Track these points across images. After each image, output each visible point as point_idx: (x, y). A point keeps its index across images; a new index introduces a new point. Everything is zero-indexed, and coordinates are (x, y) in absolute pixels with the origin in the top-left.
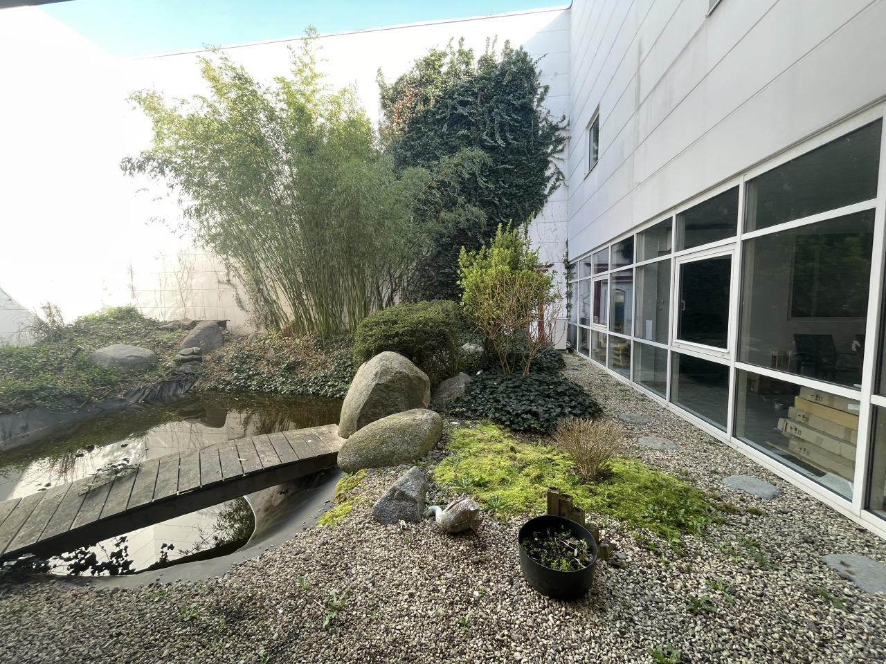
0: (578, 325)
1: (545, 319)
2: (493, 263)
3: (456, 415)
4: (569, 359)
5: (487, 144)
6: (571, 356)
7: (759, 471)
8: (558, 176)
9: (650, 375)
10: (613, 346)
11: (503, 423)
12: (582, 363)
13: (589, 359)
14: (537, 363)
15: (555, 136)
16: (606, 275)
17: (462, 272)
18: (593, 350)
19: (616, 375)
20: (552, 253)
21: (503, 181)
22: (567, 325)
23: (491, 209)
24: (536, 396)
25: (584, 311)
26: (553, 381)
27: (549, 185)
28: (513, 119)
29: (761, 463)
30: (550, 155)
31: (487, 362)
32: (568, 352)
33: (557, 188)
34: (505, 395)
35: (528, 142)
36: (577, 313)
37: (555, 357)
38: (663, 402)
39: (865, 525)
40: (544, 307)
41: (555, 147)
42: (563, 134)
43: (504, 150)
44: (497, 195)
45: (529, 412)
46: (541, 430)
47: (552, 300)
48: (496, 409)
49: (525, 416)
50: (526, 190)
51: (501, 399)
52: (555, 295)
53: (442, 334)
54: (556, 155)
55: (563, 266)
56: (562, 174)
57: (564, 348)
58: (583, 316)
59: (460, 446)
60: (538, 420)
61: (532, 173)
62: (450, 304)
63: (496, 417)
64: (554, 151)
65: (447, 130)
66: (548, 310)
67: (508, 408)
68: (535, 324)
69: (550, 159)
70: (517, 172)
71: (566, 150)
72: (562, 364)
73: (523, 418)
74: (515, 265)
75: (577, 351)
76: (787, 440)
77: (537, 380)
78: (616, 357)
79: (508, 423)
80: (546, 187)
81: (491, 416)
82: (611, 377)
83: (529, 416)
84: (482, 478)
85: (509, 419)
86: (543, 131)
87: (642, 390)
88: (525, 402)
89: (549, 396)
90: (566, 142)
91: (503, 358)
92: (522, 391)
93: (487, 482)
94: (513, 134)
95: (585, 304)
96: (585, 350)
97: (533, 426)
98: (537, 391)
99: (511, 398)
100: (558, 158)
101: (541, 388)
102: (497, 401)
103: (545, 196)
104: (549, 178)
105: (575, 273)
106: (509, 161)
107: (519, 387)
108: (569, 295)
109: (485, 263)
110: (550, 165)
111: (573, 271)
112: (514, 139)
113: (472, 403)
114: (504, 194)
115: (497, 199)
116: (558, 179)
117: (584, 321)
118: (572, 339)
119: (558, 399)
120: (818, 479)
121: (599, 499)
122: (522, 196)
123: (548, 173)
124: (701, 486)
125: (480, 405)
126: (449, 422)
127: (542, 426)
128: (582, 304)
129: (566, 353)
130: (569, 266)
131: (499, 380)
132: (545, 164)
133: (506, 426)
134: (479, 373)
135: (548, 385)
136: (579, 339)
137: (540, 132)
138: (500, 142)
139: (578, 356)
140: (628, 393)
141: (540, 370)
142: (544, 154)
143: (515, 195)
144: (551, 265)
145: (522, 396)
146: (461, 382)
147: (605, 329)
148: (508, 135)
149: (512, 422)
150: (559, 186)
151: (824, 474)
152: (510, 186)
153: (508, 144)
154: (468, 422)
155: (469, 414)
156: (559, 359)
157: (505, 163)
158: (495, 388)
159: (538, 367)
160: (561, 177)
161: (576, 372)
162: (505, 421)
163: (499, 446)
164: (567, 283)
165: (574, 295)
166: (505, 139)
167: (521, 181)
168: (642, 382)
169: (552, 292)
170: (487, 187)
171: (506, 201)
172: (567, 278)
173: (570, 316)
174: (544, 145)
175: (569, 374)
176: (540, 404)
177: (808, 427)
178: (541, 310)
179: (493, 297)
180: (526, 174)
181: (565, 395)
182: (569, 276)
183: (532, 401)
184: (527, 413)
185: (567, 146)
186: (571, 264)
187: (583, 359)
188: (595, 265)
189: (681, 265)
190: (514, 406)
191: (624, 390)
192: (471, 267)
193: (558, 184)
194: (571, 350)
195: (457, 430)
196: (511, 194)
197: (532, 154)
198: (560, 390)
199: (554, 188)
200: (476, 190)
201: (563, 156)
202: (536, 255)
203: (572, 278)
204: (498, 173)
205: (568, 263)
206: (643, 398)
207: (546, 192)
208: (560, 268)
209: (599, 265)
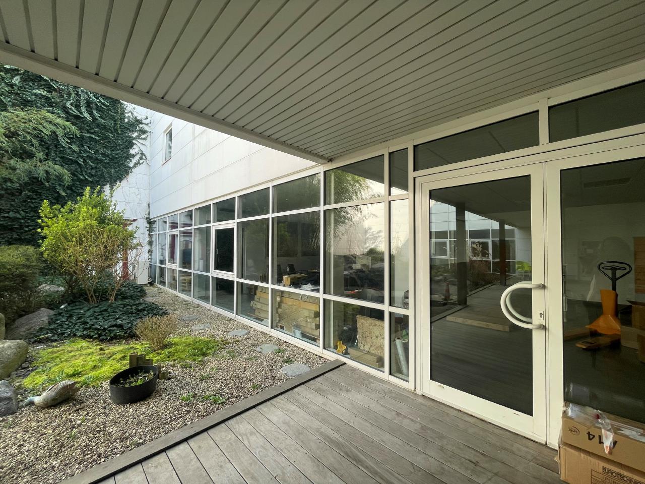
0: (158, 265)
1: (129, 260)
2: (81, 218)
3: (40, 342)
4: (149, 290)
5: (71, 112)
6: (151, 288)
7: (244, 327)
8: (142, 156)
9: (203, 293)
10: (182, 278)
11: (91, 337)
12: (160, 291)
13: (166, 288)
14: (121, 294)
15: (139, 127)
16: (177, 232)
17: (43, 221)
18: (168, 282)
19: (183, 296)
20: (136, 211)
21: (88, 147)
22: (148, 265)
23: (73, 167)
24: (121, 314)
25: (162, 255)
26: (135, 303)
27: (134, 160)
28: (100, 102)
29: (246, 324)
30: (134, 139)
31: (71, 298)
32: (149, 285)
33: (140, 164)
34: (92, 318)
35: (115, 124)
36: (156, 257)
37: (137, 289)
38: (208, 306)
39: (271, 334)
40: (128, 252)
41: (139, 135)
42: (146, 128)
43: (90, 122)
44: (82, 157)
45: (116, 325)
46: (125, 335)
47: (135, 247)
48: (85, 329)
49: (112, 329)
50: (112, 160)
51: (88, 321)
52: (137, 244)
53: (21, 275)
54: (140, 141)
55: (145, 222)
56: (145, 155)
57: (146, 282)
58: (161, 258)
59: (49, 360)
60: (123, 329)
61: (118, 148)
62: (31, 249)
63: (84, 335)
64: (138, 137)
65: (20, 82)
66: (132, 254)
67: (97, 326)
68: (121, 264)
69: (134, 141)
70: (104, 144)
71: (148, 139)
72: (143, 293)
73: (109, 331)
74: (102, 220)
75: (157, 284)
76: (255, 310)
77: (121, 304)
78: (183, 285)
79: (96, 336)
80: (131, 161)
81: (79, 334)
82: (180, 297)
83: (115, 328)
84: (75, 370)
85: (97, 333)
86: (129, 120)
87: (197, 302)
88: (110, 320)
89: (131, 313)
90: (148, 134)
91: (90, 292)
92: (109, 312)
93: (80, 372)
94: (100, 113)
95: (163, 250)
96: (162, 283)
97: (118, 334)
98: (121, 311)
99: (99, 319)
100: (142, 144)
101: (125, 309)
102: (86, 323)
103: (131, 168)
104: (133, 156)
105: (155, 227)
106: (95, 132)
107: (106, 310)
108: (150, 243)
109: (70, 216)
110: (135, 146)
111: (154, 226)
112: (101, 117)
113: (58, 329)
114: (90, 158)
115: (82, 160)
116: (141, 158)
117: (162, 262)
118: (153, 276)
119: (139, 314)
120: (261, 323)
121: (162, 356)
122: (108, 163)
123: (132, 152)
124: (218, 339)
125: (67, 329)
126: (33, 347)
127: (126, 333)
128: (160, 250)
129: (148, 286)
130: (150, 222)
131: (86, 309)
132: (130, 145)
133: (94, 339)
134: (62, 307)
135: (131, 306)
136: (157, 275)
137: (126, 120)
138: (86, 115)
139: (157, 287)
140: (189, 305)
141: (124, 298)
142: (129, 137)
143: (101, 161)
144: (135, 220)
145: (108, 316)
146: (43, 316)
147: (176, 267)
148: (95, 112)
149: (100, 335)
150: (142, 163)
151: (263, 320)
152: (96, 153)
153: (94, 119)
154: (55, 344)
155: (56, 338)
156: (141, 290)
157: (92, 133)
158: (83, 314)
159: (121, 296)
160: (144, 157)
161: (154, 298)
162: (93, 336)
163: (89, 351)
164: (149, 235)
165: (154, 243)
166: (91, 114)
167: (108, 152)
168: (199, 297)
169: (135, 241)
170: (70, 148)
171: (91, 164)
172: (149, 230)
173: (151, 259)
174: (129, 130)
175: (149, 299)
176: (124, 319)
177: (260, 302)
178: (125, 254)
179: (81, 244)
180: (113, 147)
181: (144, 310)
182: (150, 229)
183: (117, 319)
184: (113, 326)
185: (149, 137)
186: (151, 220)
187: (161, 289)
188: (170, 223)
189: (216, 230)
190: (101, 323)
191: (187, 304)
192: (55, 219)
193: (141, 161)
194: (151, 284)
195: (42, 351)
196: (97, 159)
197: (118, 134)
198: (140, 308)
199: (137, 164)
200: (56, 146)
201: (147, 143)
202: (122, 214)
203: (153, 231)
204: (83, 139)
205: (150, 220)
206: (198, 306)
207: (131, 165)
208: (142, 224)
209: (172, 223)
